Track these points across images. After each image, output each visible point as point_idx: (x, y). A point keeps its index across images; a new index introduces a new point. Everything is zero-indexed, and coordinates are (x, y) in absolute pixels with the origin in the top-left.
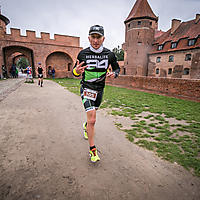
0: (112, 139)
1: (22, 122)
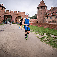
0: (37, 41)
1: (11, 36)
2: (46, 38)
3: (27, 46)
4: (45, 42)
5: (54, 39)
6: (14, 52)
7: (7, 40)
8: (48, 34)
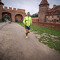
0: (34, 41)
1: (8, 35)
2: (44, 38)
3: (23, 47)
4: (43, 42)
5: (53, 39)
6: (9, 52)
7: (2, 39)
8: (47, 34)
